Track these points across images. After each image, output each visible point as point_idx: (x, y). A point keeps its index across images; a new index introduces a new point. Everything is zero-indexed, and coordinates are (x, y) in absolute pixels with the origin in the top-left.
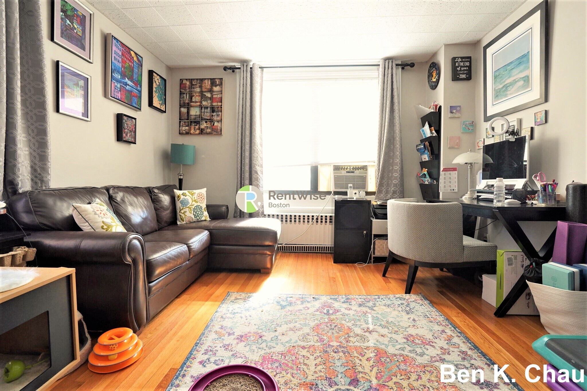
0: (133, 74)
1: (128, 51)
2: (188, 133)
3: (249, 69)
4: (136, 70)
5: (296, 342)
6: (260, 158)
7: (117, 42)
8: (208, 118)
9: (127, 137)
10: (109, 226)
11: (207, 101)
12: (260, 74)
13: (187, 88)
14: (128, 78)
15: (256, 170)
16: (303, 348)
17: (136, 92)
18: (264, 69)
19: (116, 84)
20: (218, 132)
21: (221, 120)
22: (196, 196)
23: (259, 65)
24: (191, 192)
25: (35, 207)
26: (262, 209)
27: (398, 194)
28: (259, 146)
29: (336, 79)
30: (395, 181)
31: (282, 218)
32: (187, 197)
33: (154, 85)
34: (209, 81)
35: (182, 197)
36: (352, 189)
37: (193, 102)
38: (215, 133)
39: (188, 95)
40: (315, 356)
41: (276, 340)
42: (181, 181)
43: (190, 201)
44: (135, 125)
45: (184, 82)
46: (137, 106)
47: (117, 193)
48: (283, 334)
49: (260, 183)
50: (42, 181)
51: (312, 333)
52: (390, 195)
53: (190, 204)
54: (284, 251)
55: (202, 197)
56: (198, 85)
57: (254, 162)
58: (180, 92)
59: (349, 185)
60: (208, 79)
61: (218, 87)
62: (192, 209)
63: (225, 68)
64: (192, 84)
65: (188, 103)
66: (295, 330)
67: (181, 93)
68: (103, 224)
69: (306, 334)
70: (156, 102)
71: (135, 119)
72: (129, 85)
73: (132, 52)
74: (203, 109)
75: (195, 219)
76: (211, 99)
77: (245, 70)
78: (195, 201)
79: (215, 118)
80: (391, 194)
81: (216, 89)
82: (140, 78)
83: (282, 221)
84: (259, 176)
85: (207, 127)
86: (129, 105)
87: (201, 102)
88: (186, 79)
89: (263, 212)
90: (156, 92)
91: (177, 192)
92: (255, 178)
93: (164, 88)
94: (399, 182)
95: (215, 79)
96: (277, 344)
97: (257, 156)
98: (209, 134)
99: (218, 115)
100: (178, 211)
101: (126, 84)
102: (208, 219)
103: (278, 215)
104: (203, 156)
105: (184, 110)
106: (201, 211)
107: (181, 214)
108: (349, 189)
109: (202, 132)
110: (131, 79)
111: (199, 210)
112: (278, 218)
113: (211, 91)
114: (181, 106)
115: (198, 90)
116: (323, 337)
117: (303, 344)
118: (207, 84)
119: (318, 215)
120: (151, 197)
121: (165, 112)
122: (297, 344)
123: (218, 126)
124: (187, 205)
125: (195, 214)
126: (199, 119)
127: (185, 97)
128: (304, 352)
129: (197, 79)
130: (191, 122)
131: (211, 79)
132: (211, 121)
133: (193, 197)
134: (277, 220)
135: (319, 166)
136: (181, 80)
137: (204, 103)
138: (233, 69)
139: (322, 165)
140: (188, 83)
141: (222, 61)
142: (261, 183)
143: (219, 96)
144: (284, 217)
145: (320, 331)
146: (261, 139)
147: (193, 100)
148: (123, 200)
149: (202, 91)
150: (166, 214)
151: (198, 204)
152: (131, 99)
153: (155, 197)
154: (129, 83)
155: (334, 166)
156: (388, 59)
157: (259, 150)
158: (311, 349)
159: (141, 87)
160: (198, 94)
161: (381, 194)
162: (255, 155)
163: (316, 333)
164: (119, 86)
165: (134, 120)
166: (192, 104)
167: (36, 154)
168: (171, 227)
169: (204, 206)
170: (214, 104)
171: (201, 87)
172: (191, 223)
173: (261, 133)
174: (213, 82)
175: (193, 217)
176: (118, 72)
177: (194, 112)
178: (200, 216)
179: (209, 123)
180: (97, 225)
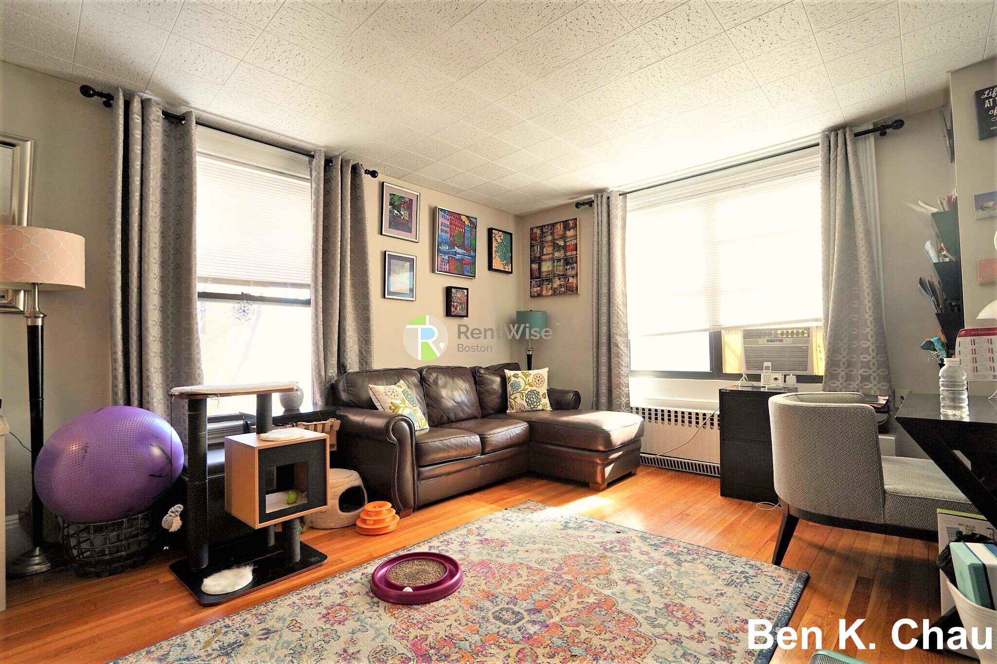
0: (464, 240)
1: (458, 217)
2: (539, 295)
3: (605, 200)
4: (468, 235)
6: (622, 325)
7: (445, 212)
8: (562, 273)
9: (458, 310)
10: (397, 407)
11: (559, 250)
12: (621, 203)
13: (538, 238)
14: (458, 247)
15: (616, 341)
17: (468, 259)
18: (628, 195)
19: (443, 257)
20: (572, 290)
21: (577, 274)
22: (531, 378)
23: (619, 191)
24: (526, 373)
25: (349, 386)
26: (627, 399)
27: (875, 382)
28: (621, 307)
29: (745, 184)
30: (863, 356)
31: (644, 413)
32: (520, 379)
33: (494, 244)
34: (562, 224)
35: (513, 379)
36: (770, 371)
37: (544, 255)
38: (570, 292)
39: (539, 247)
42: (529, 357)
43: (522, 384)
44: (467, 296)
45: (535, 230)
46: (470, 274)
47: (431, 374)
48: (527, 551)
49: (622, 360)
50: (367, 363)
52: (856, 383)
53: (522, 388)
54: (647, 464)
55: (540, 379)
56: (550, 232)
57: (613, 330)
58: (531, 244)
59: (766, 364)
60: (560, 222)
61: (572, 231)
62: (524, 395)
63: (578, 205)
64: (543, 233)
65: (540, 257)
66: (545, 551)
67: (532, 246)
68: (391, 405)
70: (497, 264)
71: (467, 289)
72: (459, 254)
73: (463, 217)
74: (556, 261)
75: (528, 408)
76: (565, 248)
77: (599, 203)
78: (529, 384)
79: (570, 272)
80: (858, 382)
81: (570, 233)
82: (473, 242)
83: (644, 417)
84: (621, 350)
85: (561, 285)
86: (461, 273)
87: (553, 254)
88: (537, 227)
89: (628, 404)
90: (496, 252)
91: (509, 373)
92: (614, 354)
93: (509, 244)
94: (873, 358)
95: (568, 220)
97: (618, 322)
98: (565, 293)
99: (572, 268)
100: (508, 396)
101: (456, 253)
102: (549, 408)
103: (637, 409)
104: (558, 324)
105: (535, 266)
106: (537, 397)
107: (511, 400)
108: (764, 371)
109: (555, 293)
110: (462, 246)
111: (534, 396)
112: (637, 413)
113: (564, 237)
114: (532, 262)
115: (549, 238)
118: (559, 228)
119: (712, 412)
120: (475, 379)
121: (511, 272)
123: (572, 283)
124: (518, 389)
125: (527, 400)
126: (551, 276)
127: (536, 250)
129: (548, 225)
130: (543, 280)
131: (563, 222)
132: (565, 276)
133: (527, 379)
134: (637, 415)
135: (723, 332)
136: (532, 229)
137: (556, 254)
138: (590, 203)
139: (729, 329)
140: (539, 232)
141: (572, 197)
142: (624, 361)
143: (574, 242)
144: (647, 412)
146: (625, 295)
147: (545, 253)
148: (436, 382)
149: (554, 239)
150: (493, 401)
151: (534, 388)
152: (462, 268)
153: (480, 378)
154: (459, 251)
155: (744, 330)
156: (838, 131)
157: (620, 312)
159: (475, 251)
160: (549, 244)
161: (836, 382)
162: (614, 320)
164: (446, 257)
165: (465, 291)
166: (543, 257)
167: (362, 340)
168: (501, 416)
169: (543, 389)
170: (568, 254)
171: (552, 234)
172: (523, 412)
173: (625, 287)
174: (566, 225)
175: (525, 404)
176: (445, 243)
177: (546, 267)
178: (535, 404)
179: (562, 279)
180: (386, 405)
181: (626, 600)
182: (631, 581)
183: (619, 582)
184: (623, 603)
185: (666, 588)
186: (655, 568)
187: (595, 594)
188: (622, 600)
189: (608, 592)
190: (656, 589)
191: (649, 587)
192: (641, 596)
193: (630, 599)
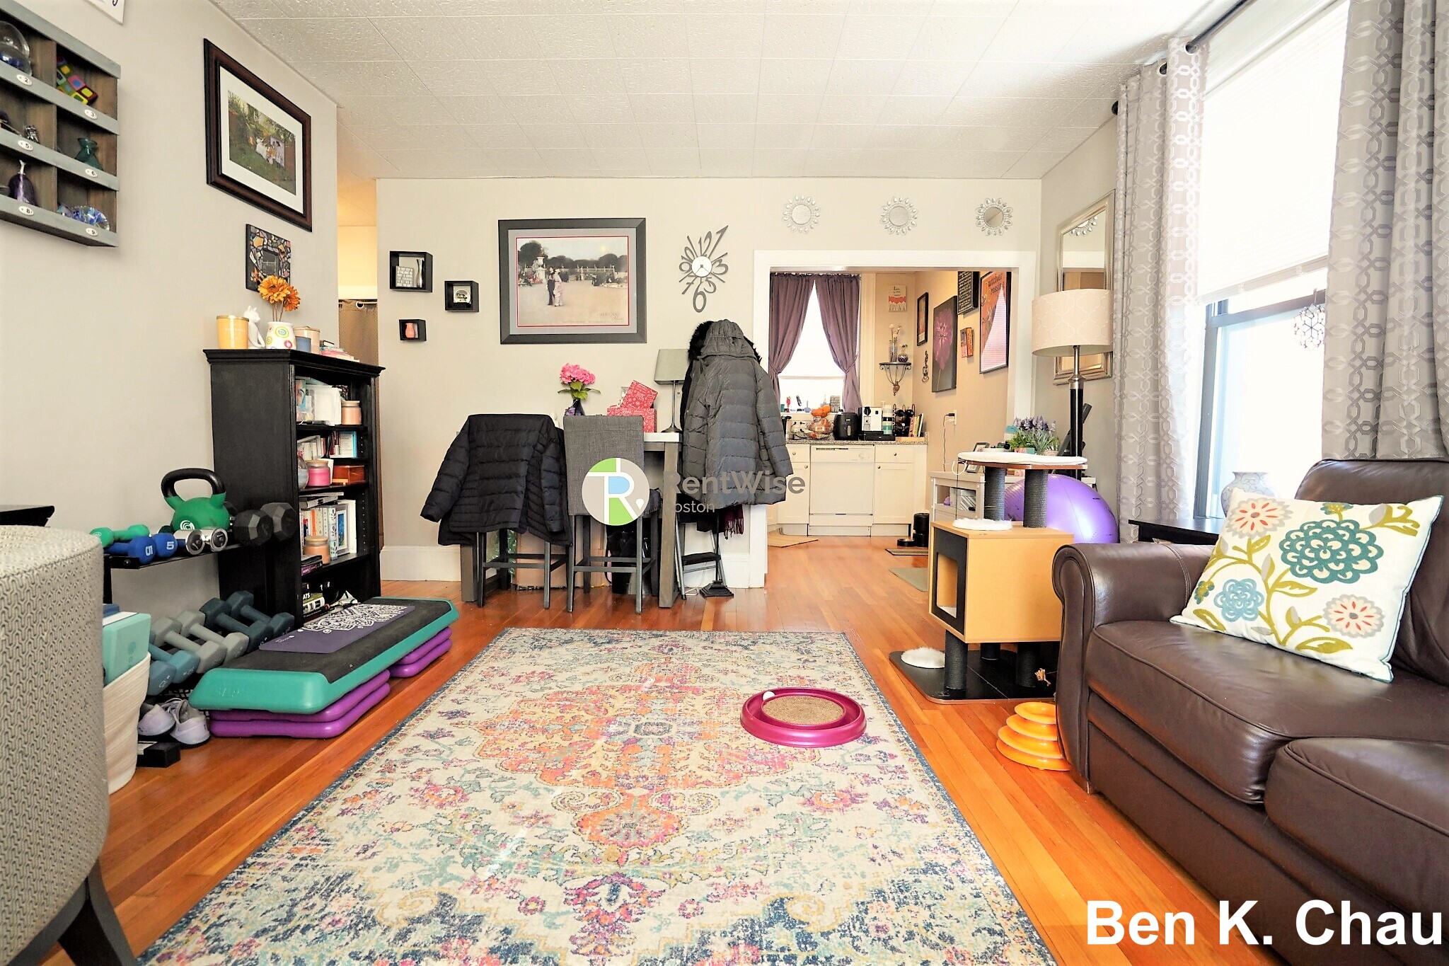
5: (723, 794)
16: (708, 783)
40: (687, 771)
41: (770, 798)
48: (758, 810)
51: (683, 815)
66: (728, 822)
69: (701, 812)
96: (767, 789)
116: (660, 805)
117: (711, 791)
122: (721, 790)
128: (706, 775)
145: (662, 820)
158: (693, 782)
163: (675, 815)
181: (527, 788)
182: (532, 820)
183: (550, 810)
184: (531, 783)
185: (469, 827)
186: (496, 866)
187: (576, 781)
188: (533, 786)
189: (559, 790)
190: (486, 820)
191: (499, 820)
192: (507, 800)
193: (521, 792)
